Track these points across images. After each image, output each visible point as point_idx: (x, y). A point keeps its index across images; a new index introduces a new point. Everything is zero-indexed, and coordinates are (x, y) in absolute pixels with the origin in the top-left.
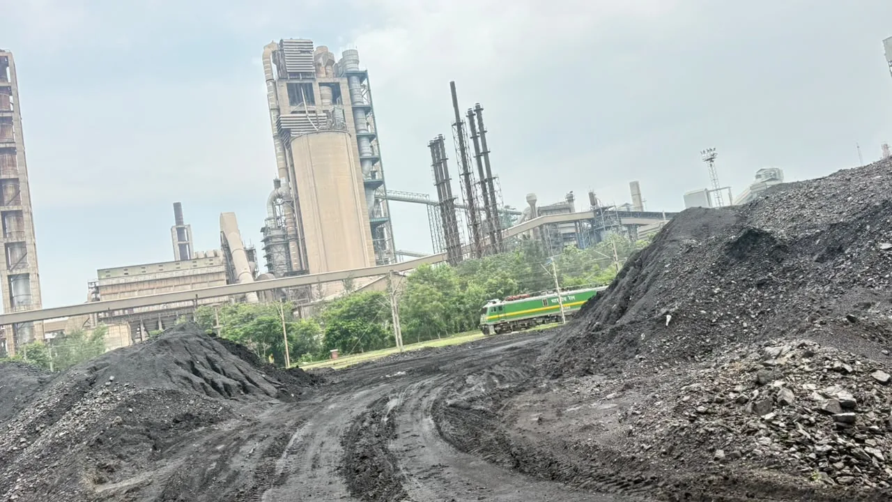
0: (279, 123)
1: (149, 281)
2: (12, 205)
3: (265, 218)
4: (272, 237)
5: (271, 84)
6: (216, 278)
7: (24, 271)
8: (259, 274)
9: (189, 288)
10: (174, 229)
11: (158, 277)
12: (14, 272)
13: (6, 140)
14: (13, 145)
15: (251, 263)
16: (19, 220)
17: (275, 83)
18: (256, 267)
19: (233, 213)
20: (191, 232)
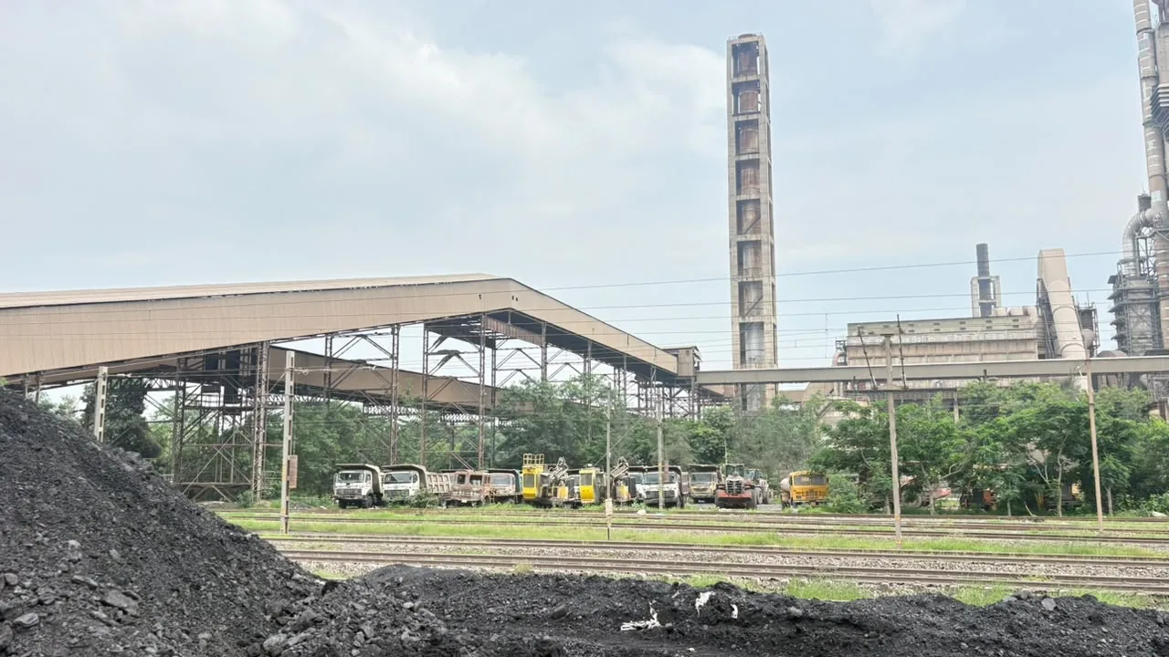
0: (1155, 100)
1: (917, 345)
2: (750, 233)
3: (1118, 260)
4: (1128, 291)
5: (1146, 36)
6: (1022, 348)
7: (757, 320)
8: (1099, 350)
9: (977, 360)
10: (976, 282)
11: (931, 339)
12: (748, 320)
13: (749, 151)
14: (756, 156)
15: (1087, 332)
16: (757, 254)
17: (1153, 34)
18: (1096, 337)
19: (1062, 250)
20: (999, 287)
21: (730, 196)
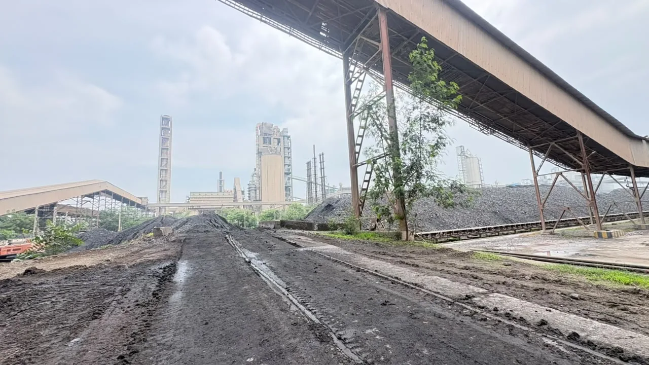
0: (258, 149)
1: (207, 198)
2: (164, 167)
3: (249, 181)
4: (251, 187)
6: (230, 199)
7: (165, 190)
8: (245, 199)
9: (220, 202)
10: (219, 181)
11: (211, 197)
12: (162, 190)
13: (165, 145)
14: (167, 147)
15: (243, 196)
16: (166, 172)
17: (259, 136)
19: (239, 178)
21: (159, 157)
